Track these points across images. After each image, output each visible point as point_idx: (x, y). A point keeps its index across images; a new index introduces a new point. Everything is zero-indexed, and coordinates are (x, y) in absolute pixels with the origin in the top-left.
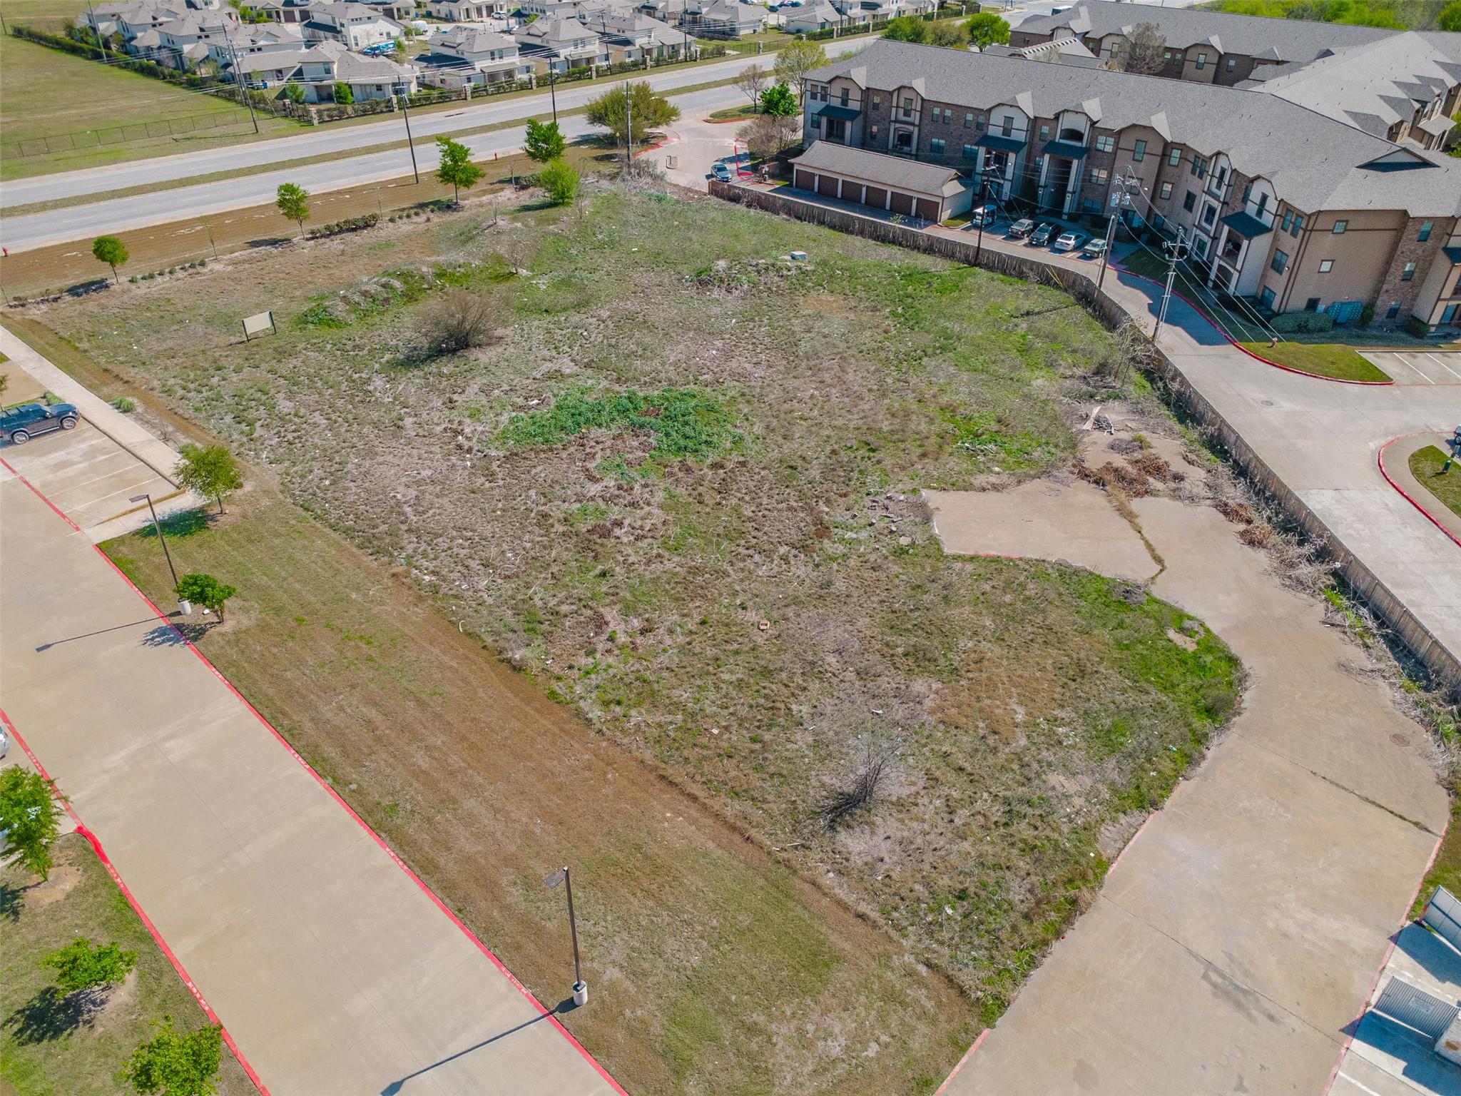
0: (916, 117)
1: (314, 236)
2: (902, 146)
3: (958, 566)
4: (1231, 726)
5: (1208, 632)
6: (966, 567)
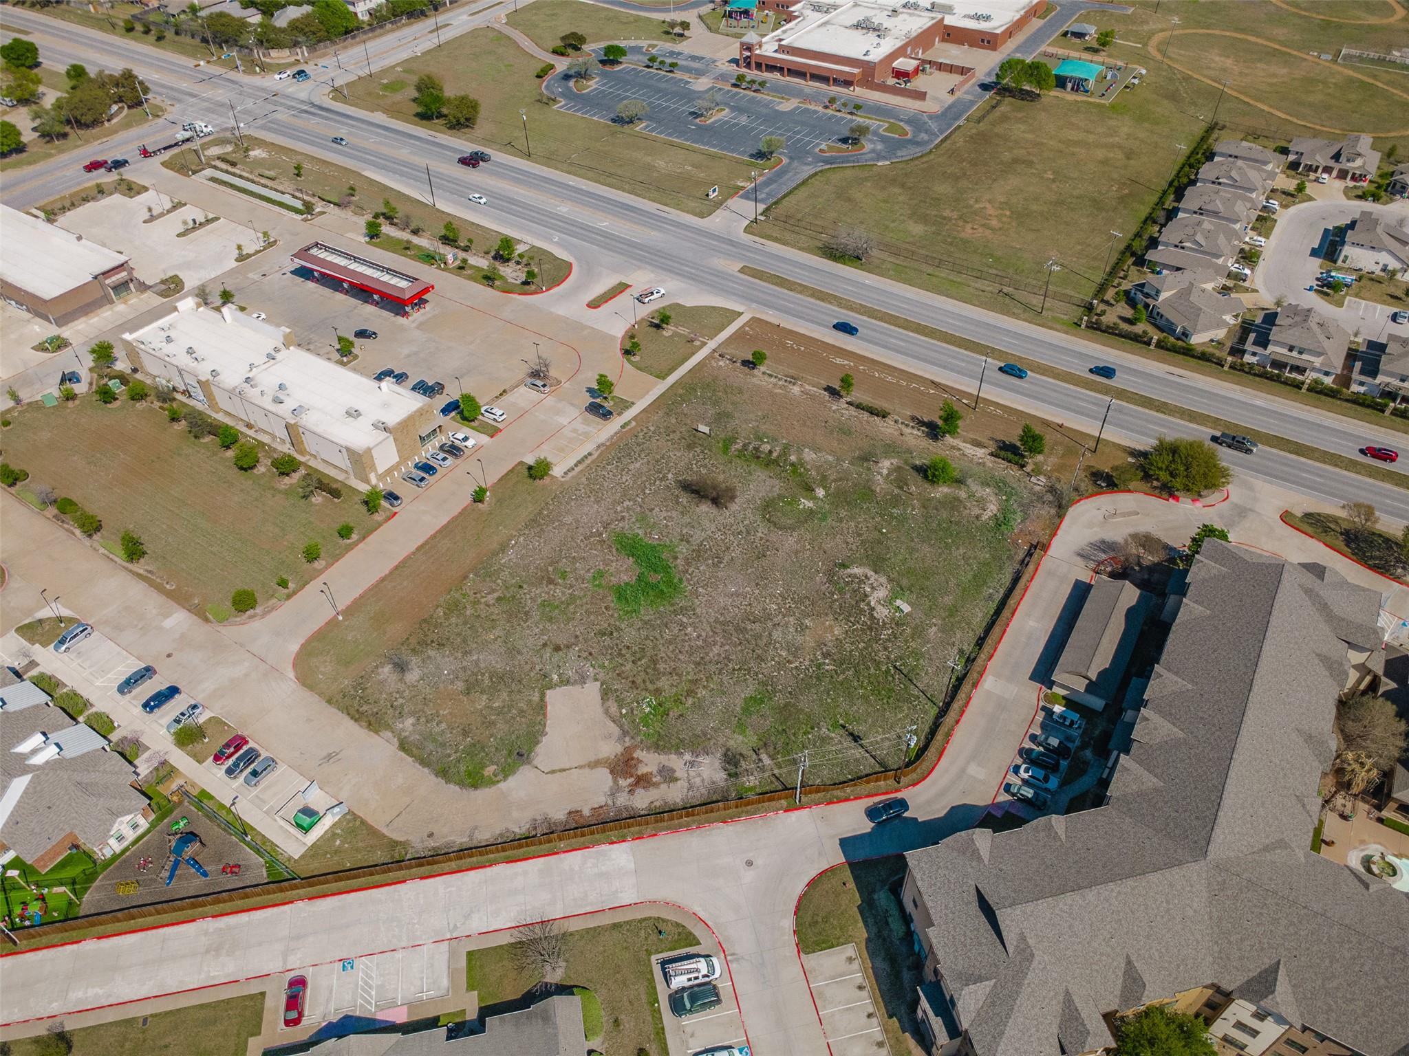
3: (537, 694)
4: (440, 779)
5: (498, 782)
6: (536, 698)
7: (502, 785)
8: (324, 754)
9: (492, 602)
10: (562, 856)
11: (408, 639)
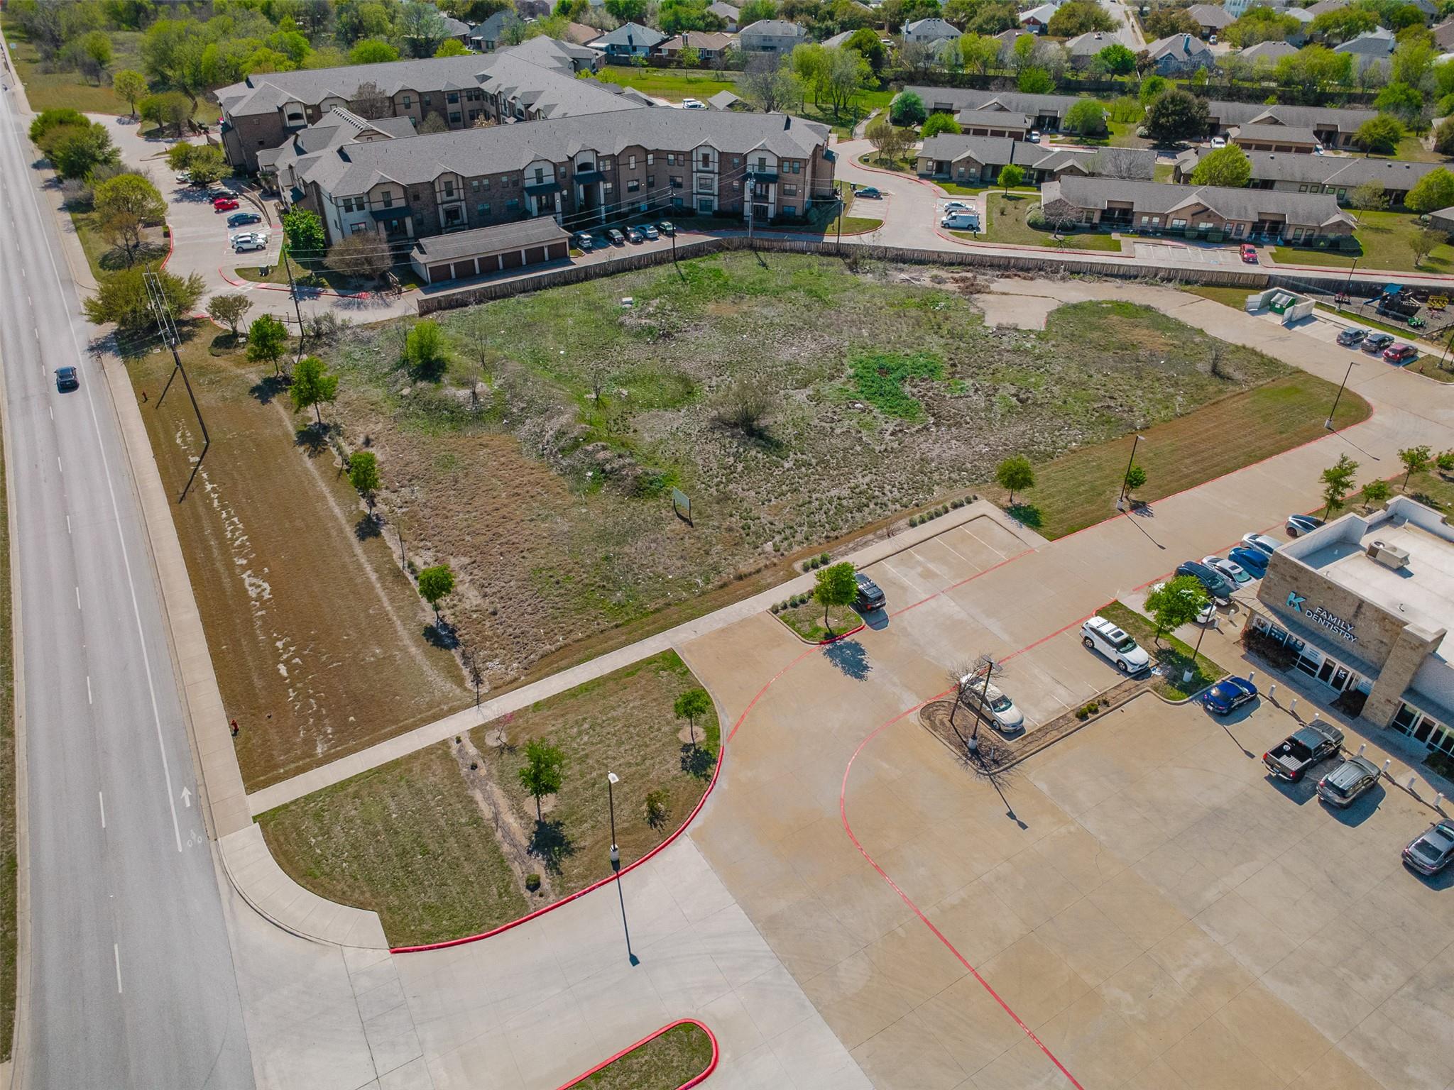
0: (460, 194)
2: (454, 222)
3: (1055, 330)
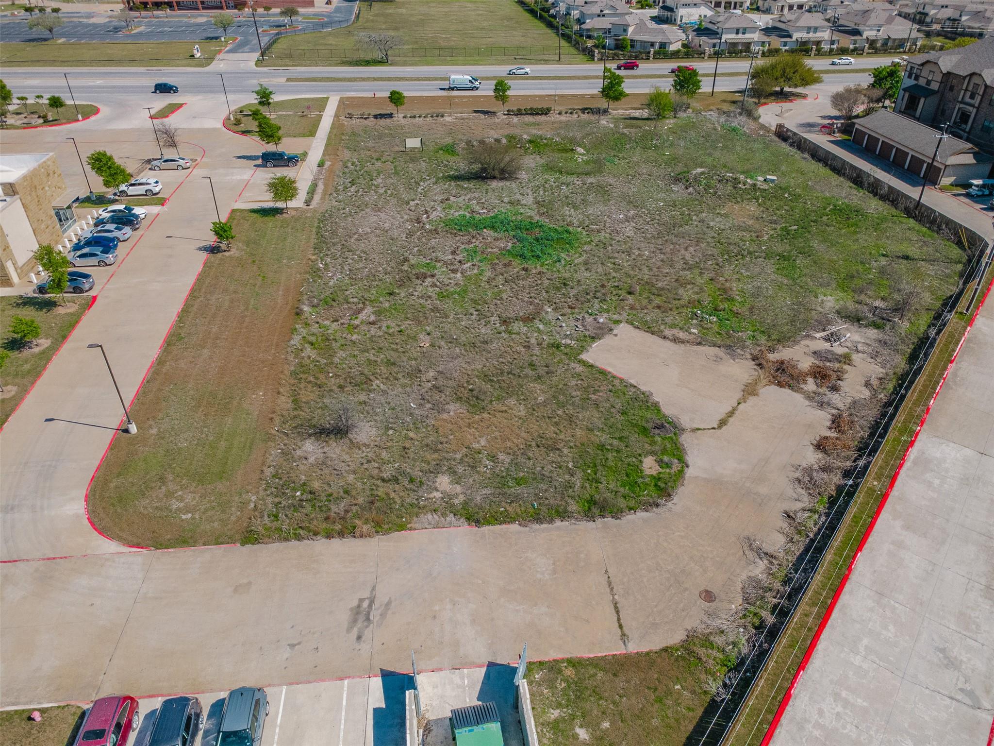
0: (977, 101)
1: (509, 113)
2: (961, 124)
3: (574, 365)
4: (599, 521)
5: (681, 472)
6: (579, 368)
7: (690, 473)
8: (344, 617)
9: (373, 318)
10: (895, 493)
11: (295, 401)
